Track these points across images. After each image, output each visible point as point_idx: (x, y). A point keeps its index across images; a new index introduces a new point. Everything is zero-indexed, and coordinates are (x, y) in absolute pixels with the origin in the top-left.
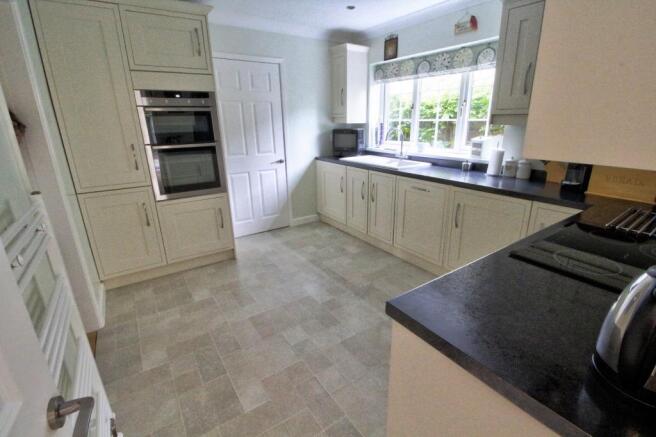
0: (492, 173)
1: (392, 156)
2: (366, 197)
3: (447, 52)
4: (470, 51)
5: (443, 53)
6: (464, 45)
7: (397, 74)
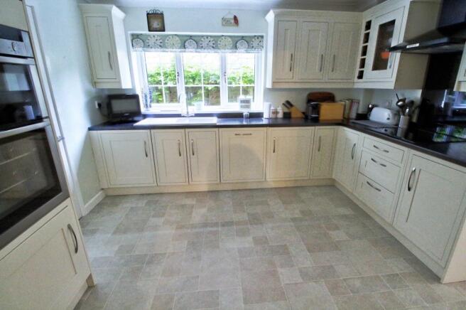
0: (267, 117)
1: (179, 116)
2: (184, 153)
3: (211, 36)
4: (230, 39)
5: (207, 37)
6: (224, 34)
7: (162, 45)
